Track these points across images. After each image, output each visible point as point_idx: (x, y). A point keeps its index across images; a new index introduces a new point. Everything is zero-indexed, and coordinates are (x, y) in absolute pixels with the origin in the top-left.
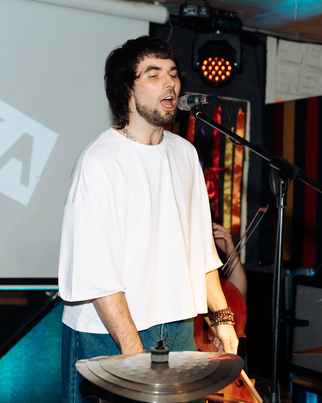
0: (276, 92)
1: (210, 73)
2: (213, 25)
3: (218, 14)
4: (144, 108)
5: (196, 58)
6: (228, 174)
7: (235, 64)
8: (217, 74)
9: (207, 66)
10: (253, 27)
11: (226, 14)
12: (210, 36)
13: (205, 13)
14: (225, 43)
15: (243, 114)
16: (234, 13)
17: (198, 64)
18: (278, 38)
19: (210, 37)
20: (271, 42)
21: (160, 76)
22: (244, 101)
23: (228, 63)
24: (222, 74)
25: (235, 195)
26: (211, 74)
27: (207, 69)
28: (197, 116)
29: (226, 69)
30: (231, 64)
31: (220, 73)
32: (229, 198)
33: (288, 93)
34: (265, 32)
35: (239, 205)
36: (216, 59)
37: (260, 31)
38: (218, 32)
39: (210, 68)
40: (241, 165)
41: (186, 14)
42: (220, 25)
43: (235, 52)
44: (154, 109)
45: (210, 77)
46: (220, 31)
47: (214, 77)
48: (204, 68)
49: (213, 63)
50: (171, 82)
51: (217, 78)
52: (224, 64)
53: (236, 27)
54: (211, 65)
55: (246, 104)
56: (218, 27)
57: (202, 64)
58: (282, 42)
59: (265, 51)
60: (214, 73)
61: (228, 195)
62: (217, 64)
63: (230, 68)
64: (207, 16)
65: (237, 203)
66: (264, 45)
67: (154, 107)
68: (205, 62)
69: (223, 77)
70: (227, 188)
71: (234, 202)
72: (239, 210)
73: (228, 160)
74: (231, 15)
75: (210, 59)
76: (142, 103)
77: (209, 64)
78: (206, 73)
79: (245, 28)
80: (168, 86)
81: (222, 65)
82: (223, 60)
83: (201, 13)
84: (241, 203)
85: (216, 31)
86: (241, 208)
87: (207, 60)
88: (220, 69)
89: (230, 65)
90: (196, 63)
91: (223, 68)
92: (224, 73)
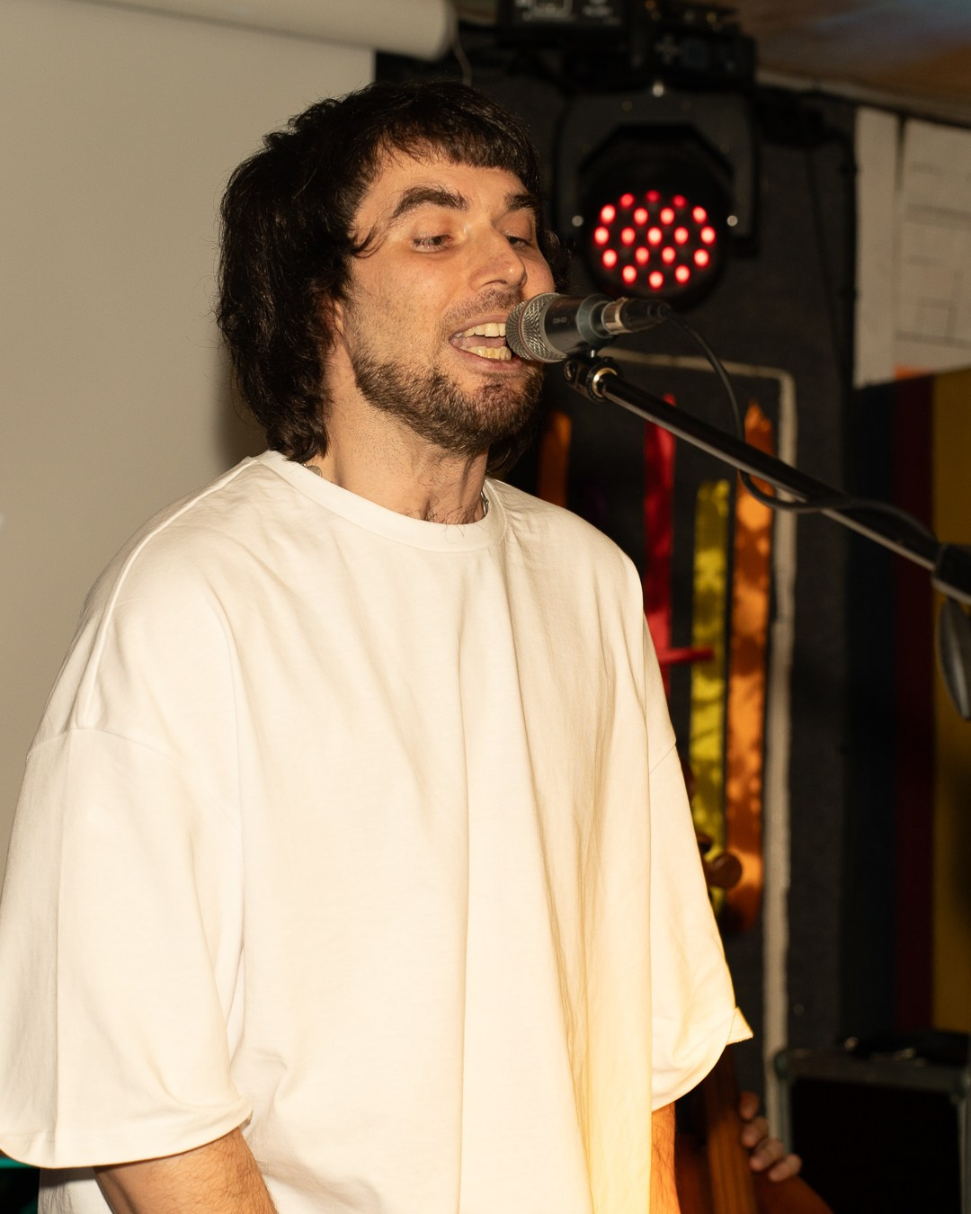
0: (900, 336)
1: (626, 259)
2: (637, 60)
3: (656, 16)
4: (389, 371)
5: (569, 195)
6: (709, 676)
7: (732, 221)
8: (655, 262)
9: (615, 229)
10: (800, 73)
11: (689, 17)
12: (627, 105)
13: (603, 11)
14: (686, 132)
15: (766, 427)
16: (723, 12)
17: (577, 221)
18: (904, 116)
19: (626, 109)
20: (873, 132)
21: (461, 237)
22: (765, 372)
23: (699, 214)
24: (678, 262)
25: (741, 763)
26: (632, 261)
27: (614, 242)
28: (595, 387)
29: (695, 242)
30: (715, 221)
31: (668, 255)
32: (716, 776)
33: (948, 341)
34: (849, 90)
35: (755, 806)
36: (653, 197)
37: (828, 87)
38: (658, 90)
39: (628, 236)
40: (760, 639)
41: (527, 17)
42: (667, 59)
43: (728, 169)
44: (429, 371)
45: (629, 274)
46: (667, 85)
47: (643, 277)
48: (602, 235)
49: (641, 216)
50: (507, 263)
51: (656, 280)
52: (684, 219)
53: (730, 66)
54: (631, 223)
55: (775, 386)
56: (656, 69)
57: (594, 221)
58: (916, 129)
59: (849, 170)
60: (642, 255)
61: (709, 765)
62: (655, 221)
63: (708, 235)
64: (614, 22)
65: (747, 795)
66: (846, 143)
67: (425, 361)
68: (608, 214)
69: (682, 274)
70: (707, 733)
71: (735, 790)
72: (755, 826)
73: (707, 619)
74: (711, 18)
75: (627, 200)
76: (380, 355)
77: (625, 219)
78: (610, 258)
79: (765, 77)
80: (491, 277)
81: (677, 223)
82: (679, 202)
83: (589, 11)
84: (762, 795)
85: (650, 85)
86: (762, 818)
87: (616, 204)
88: (668, 240)
89: (709, 222)
90: (572, 217)
91: (681, 235)
92: (685, 259)
